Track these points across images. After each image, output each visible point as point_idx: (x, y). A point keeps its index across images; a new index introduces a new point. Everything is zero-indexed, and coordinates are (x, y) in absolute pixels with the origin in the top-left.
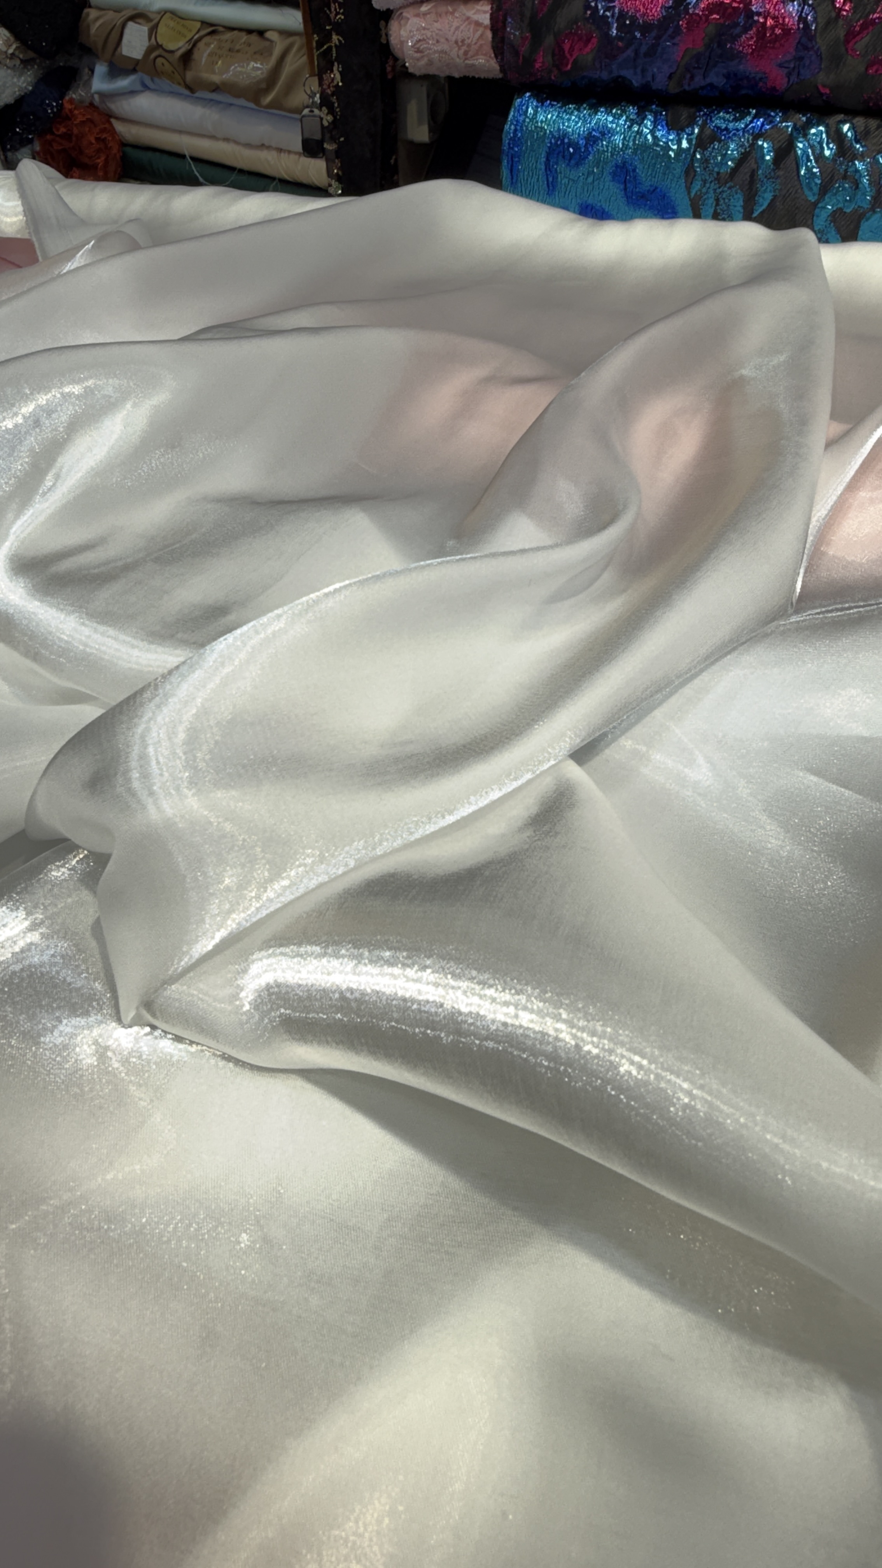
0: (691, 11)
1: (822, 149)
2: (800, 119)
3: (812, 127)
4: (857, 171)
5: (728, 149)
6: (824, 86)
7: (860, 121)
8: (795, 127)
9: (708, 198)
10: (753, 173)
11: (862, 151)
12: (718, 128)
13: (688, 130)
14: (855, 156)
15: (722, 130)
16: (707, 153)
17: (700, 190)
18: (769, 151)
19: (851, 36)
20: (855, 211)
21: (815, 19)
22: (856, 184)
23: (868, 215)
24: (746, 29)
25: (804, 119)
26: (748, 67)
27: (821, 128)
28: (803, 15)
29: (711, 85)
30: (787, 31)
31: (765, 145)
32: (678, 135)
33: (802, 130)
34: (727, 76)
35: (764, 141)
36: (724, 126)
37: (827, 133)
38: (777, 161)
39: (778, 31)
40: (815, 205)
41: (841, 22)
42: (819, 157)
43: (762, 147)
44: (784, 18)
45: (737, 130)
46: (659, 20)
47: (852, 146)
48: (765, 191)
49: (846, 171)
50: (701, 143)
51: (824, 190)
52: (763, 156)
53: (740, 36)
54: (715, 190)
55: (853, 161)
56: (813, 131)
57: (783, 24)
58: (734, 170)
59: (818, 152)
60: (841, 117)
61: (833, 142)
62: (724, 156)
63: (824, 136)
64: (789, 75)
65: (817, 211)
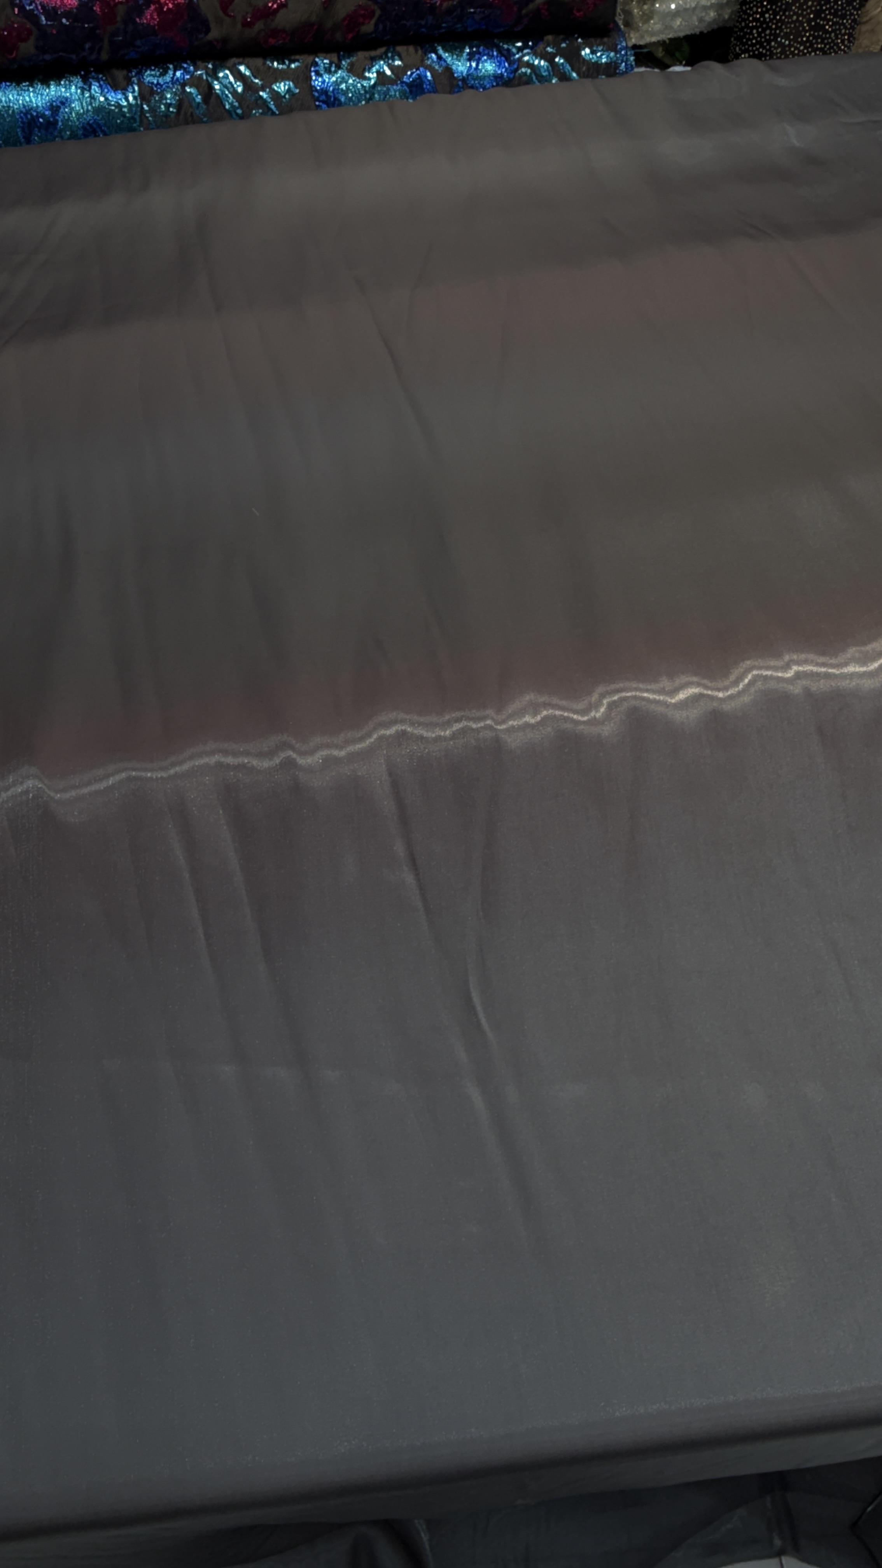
1: (234, 87)
2: (207, 67)
3: (219, 72)
5: (166, 99)
8: (207, 74)
12: (152, 83)
13: (130, 89)
15: (155, 85)
16: (152, 105)
18: (197, 95)
25: (211, 66)
27: (226, 71)
31: (192, 90)
32: (124, 94)
33: (214, 75)
35: (189, 88)
36: (155, 81)
37: (232, 73)
38: (205, 100)
42: (234, 93)
43: (190, 92)
45: (167, 83)
47: (253, 82)
49: (256, 100)
50: (144, 97)
52: (194, 99)
53: (144, 12)
55: (258, 92)
56: (221, 75)
58: (178, 114)
59: (231, 90)
60: (235, 60)
61: (239, 81)
62: (166, 105)
63: (230, 77)
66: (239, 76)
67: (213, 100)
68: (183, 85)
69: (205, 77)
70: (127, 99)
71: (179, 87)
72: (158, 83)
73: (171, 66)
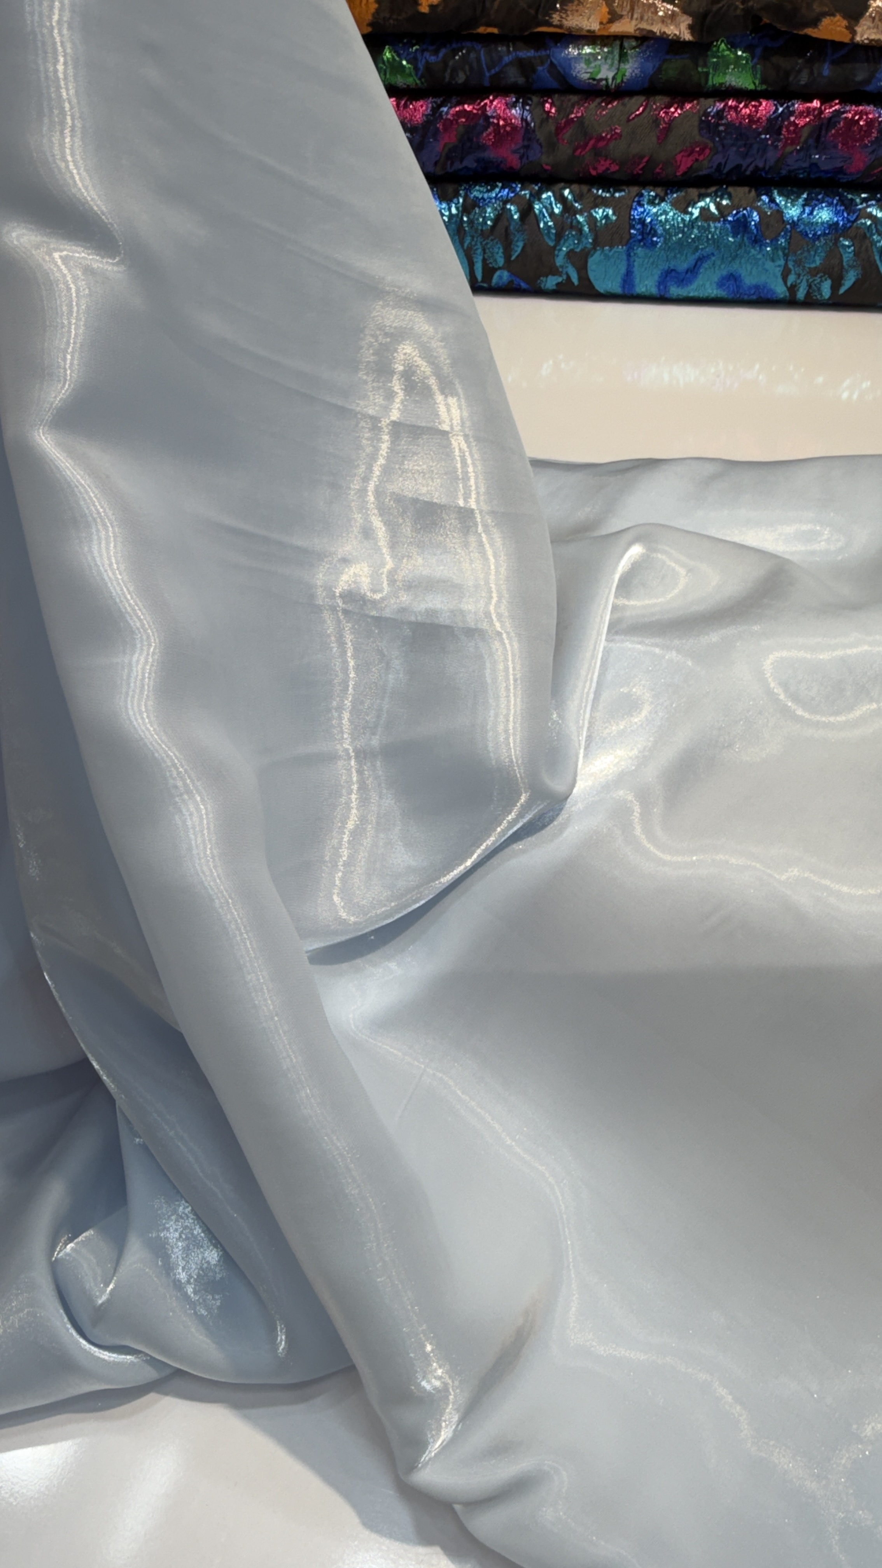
0: (444, 117)
1: (552, 208)
2: (534, 188)
3: (542, 193)
4: (578, 222)
5: (486, 212)
6: (547, 165)
7: (575, 187)
8: (531, 195)
9: (477, 249)
10: (507, 229)
11: (581, 209)
12: (477, 198)
13: (455, 200)
14: (576, 212)
15: (480, 200)
16: (471, 217)
17: (470, 243)
18: (516, 213)
19: (559, 130)
20: (582, 250)
21: (533, 119)
22: (580, 231)
23: (592, 252)
24: (486, 128)
25: (536, 188)
26: (491, 154)
27: (550, 194)
28: (524, 117)
29: (466, 167)
30: (514, 128)
31: (512, 208)
32: (448, 204)
33: (537, 196)
34: (478, 161)
35: (511, 205)
36: (480, 196)
37: (554, 196)
38: (523, 217)
39: (508, 129)
40: (554, 248)
41: (550, 121)
42: (552, 214)
43: (510, 210)
44: (511, 120)
45: (491, 199)
46: (422, 124)
47: (573, 206)
48: (517, 241)
49: (571, 223)
50: (466, 209)
51: (559, 236)
52: (512, 216)
53: (482, 133)
54: (481, 243)
55: (575, 215)
56: (544, 196)
57: (511, 123)
58: (493, 227)
59: (550, 211)
60: (562, 184)
61: (559, 203)
62: (484, 218)
63: (552, 199)
64: (521, 158)
65: (556, 252)
66: (561, 199)
67: (529, 218)
68: (505, 202)
69: (528, 196)
71: (501, 204)
72: (483, 198)
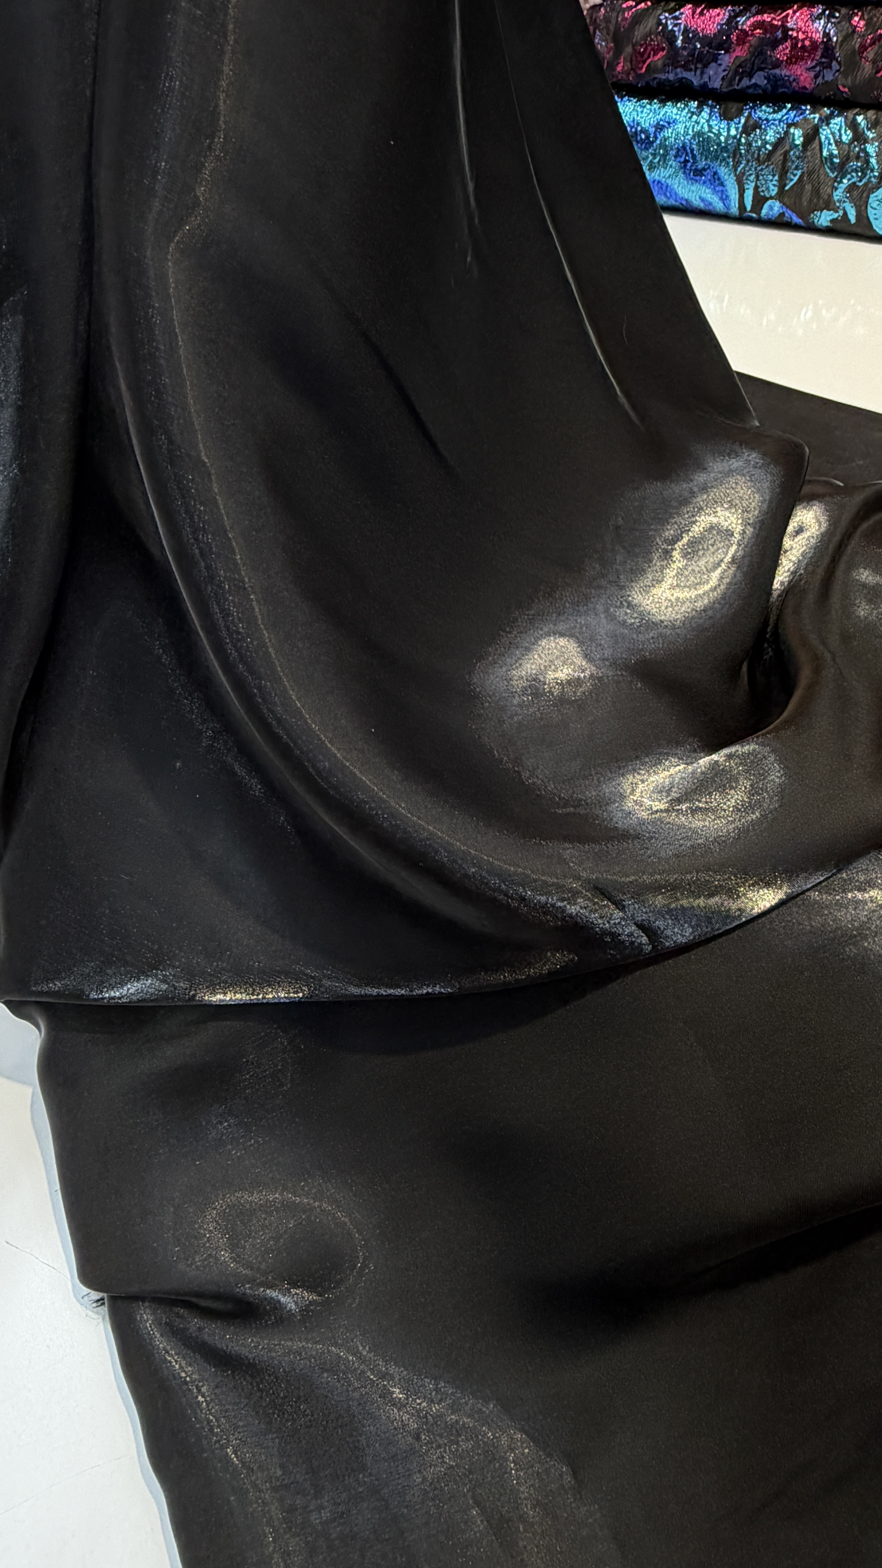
0: (740, 27)
1: (841, 135)
2: (825, 111)
3: (833, 118)
4: (867, 152)
5: (766, 135)
6: (843, 86)
7: (871, 114)
8: (820, 119)
9: (750, 175)
10: (786, 153)
11: (872, 137)
12: (760, 118)
13: (736, 120)
14: (866, 141)
15: (763, 120)
16: (750, 139)
17: (744, 168)
18: (799, 138)
19: (864, 47)
20: (866, 185)
21: (836, 34)
22: (867, 163)
23: (876, 188)
24: (783, 42)
25: (828, 111)
26: (783, 72)
27: (841, 119)
28: (827, 31)
29: (756, 85)
30: (814, 43)
31: (797, 132)
32: (728, 124)
33: (826, 120)
34: (768, 78)
35: (796, 129)
36: (764, 117)
37: (845, 122)
38: (806, 143)
39: (807, 43)
40: (835, 180)
41: (856, 36)
42: (839, 143)
43: (794, 134)
44: (812, 34)
45: (775, 120)
46: (715, 34)
47: (864, 133)
48: (795, 169)
49: (859, 153)
50: (748, 130)
51: (842, 167)
52: (794, 141)
53: (778, 47)
54: (756, 169)
55: (864, 145)
56: (835, 121)
57: (811, 37)
58: (772, 152)
59: (837, 138)
60: (858, 109)
61: (850, 129)
62: (764, 141)
63: (843, 125)
64: (816, 77)
65: (836, 185)
66: (853, 126)
67: (816, 144)
68: (789, 126)
69: (816, 120)
70: (729, 130)
71: (785, 126)
72: (767, 119)
73: (789, 106)
